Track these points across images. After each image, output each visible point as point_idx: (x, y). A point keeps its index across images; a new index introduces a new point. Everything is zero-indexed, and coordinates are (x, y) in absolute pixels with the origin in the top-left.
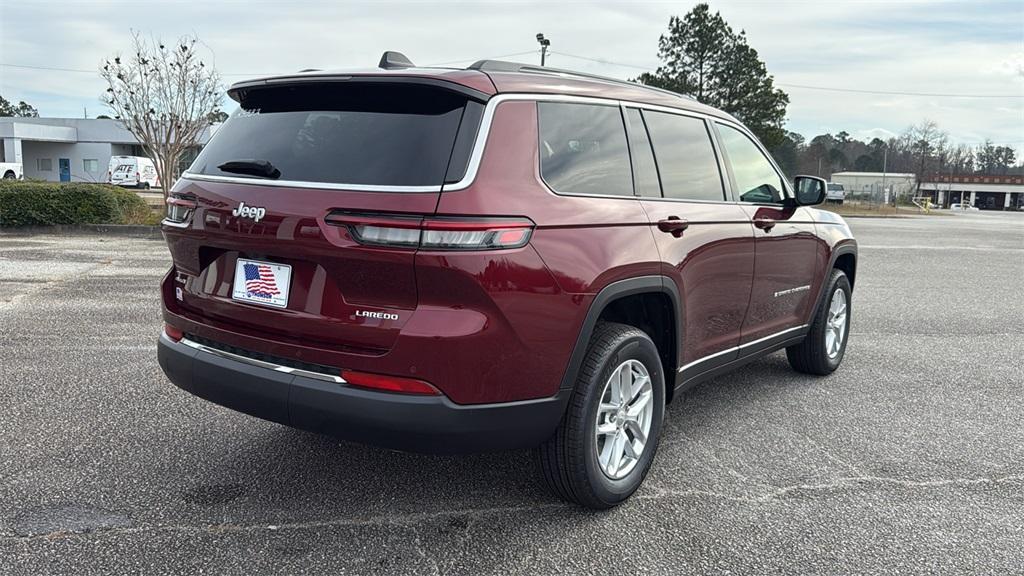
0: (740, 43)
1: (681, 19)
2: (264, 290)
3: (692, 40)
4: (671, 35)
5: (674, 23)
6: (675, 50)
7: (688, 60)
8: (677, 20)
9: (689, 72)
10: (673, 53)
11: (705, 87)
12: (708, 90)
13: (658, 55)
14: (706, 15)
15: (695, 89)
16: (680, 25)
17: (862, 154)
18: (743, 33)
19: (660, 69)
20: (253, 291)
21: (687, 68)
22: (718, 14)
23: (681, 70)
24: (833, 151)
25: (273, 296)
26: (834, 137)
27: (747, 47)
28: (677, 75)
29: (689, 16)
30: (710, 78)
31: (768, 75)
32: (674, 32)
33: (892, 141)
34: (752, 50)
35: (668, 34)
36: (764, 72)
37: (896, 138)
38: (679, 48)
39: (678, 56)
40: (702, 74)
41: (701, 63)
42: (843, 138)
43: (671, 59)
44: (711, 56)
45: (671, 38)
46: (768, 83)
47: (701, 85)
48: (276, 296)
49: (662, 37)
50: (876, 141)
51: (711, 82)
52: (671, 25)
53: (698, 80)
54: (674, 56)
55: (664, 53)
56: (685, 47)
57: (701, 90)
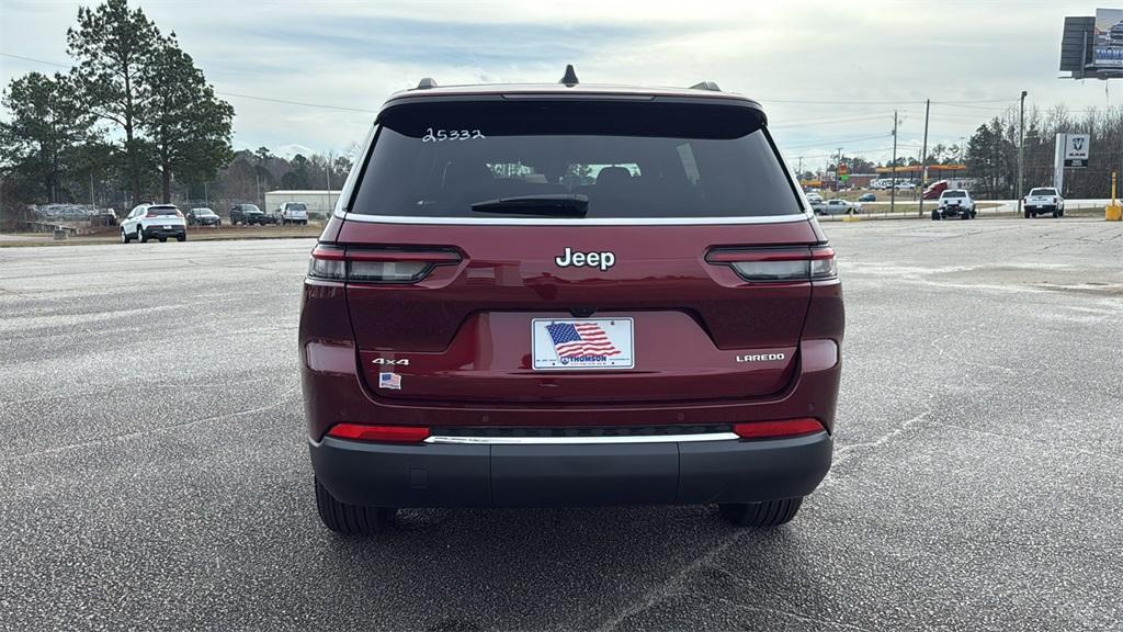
0: (171, 46)
1: (94, 11)
2: (591, 351)
3: (111, 37)
4: (82, 29)
5: (84, 14)
6: (89, 47)
7: (108, 60)
8: (88, 12)
9: (111, 75)
10: (87, 51)
11: (133, 93)
12: (137, 97)
13: (68, 52)
14: (124, 10)
15: (122, 95)
16: (93, 18)
17: (287, 171)
18: (173, 35)
19: (74, 69)
20: (571, 357)
21: (109, 71)
22: (140, 10)
23: (102, 72)
24: (257, 167)
25: (608, 357)
26: (254, 153)
27: (179, 51)
28: (96, 77)
29: (102, 8)
30: (139, 83)
31: (207, 85)
32: (85, 25)
33: (314, 157)
34: (185, 55)
35: (78, 28)
36: (202, 81)
37: (319, 155)
38: (94, 46)
39: (95, 55)
40: (127, 79)
41: (125, 66)
42: (264, 154)
43: (86, 58)
44: (137, 58)
45: (82, 33)
46: (209, 93)
47: (129, 91)
48: (615, 356)
49: (70, 31)
50: (299, 157)
51: (141, 89)
52: (80, 16)
53: (124, 85)
54: (88, 55)
55: (76, 50)
56: (102, 45)
57: (130, 97)
